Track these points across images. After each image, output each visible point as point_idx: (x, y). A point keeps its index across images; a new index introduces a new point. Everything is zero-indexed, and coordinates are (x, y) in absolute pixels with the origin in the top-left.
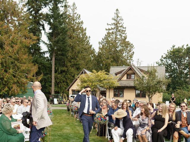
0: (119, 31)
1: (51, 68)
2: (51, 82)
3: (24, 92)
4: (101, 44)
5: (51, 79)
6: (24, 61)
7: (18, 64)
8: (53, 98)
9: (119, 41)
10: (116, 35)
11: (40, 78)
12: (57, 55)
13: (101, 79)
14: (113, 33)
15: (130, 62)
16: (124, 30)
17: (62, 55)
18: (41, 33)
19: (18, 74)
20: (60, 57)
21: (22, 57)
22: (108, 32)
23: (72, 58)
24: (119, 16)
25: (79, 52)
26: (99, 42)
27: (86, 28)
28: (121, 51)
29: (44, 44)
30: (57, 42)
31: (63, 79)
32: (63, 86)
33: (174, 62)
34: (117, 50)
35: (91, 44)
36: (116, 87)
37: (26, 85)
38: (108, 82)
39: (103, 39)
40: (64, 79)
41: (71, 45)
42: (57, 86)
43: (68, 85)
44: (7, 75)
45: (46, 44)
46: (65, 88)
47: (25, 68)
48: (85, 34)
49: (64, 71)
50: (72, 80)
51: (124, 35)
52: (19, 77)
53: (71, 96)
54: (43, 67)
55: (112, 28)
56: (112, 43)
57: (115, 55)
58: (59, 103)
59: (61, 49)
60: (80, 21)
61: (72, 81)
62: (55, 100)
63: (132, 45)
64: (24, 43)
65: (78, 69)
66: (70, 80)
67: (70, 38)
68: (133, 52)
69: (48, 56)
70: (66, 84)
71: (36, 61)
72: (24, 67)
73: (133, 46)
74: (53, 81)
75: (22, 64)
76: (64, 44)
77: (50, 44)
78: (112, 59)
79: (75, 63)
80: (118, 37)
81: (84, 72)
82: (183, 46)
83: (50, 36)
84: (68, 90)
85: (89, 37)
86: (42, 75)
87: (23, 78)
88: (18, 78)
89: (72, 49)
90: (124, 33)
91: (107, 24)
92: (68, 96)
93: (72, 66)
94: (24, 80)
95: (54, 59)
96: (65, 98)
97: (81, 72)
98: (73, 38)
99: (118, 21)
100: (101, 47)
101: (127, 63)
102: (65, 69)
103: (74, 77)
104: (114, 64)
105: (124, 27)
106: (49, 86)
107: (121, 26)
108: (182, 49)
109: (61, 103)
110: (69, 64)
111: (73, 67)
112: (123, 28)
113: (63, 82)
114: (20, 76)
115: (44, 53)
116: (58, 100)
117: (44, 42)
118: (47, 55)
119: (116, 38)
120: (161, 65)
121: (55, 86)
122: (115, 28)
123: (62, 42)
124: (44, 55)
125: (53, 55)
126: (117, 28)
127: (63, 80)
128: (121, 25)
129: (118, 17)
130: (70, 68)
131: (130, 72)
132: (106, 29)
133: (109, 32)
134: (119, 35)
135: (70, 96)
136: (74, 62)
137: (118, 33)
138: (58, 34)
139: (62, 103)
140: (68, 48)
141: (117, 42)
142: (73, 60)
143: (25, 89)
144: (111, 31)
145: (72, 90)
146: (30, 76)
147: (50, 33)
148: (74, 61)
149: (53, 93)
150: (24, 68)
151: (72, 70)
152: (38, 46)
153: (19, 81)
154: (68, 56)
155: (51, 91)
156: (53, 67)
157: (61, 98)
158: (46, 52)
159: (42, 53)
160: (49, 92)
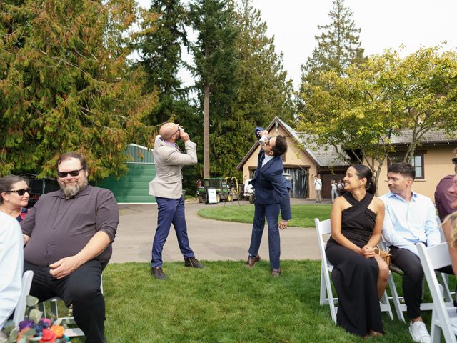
4: (306, 70)
5: (203, 145)
7: (93, 82)
8: (206, 188)
9: (347, 60)
10: (338, 46)
12: (213, 93)
14: (333, 43)
16: (355, 34)
17: (226, 91)
19: (96, 115)
20: (220, 95)
22: (321, 42)
23: (246, 101)
24: (344, 7)
26: (302, 66)
27: (273, 36)
29: (185, 69)
30: (214, 62)
31: (227, 145)
32: (227, 161)
39: (309, 59)
40: (231, 146)
41: (245, 71)
42: (215, 162)
43: (238, 159)
44: (56, 113)
45: (190, 67)
46: (233, 165)
48: (272, 48)
49: (230, 129)
50: (248, 147)
51: (354, 47)
52: (98, 123)
54: (183, 120)
55: (330, 33)
58: (221, 201)
59: (223, 76)
60: (260, 23)
61: (246, 149)
62: (212, 195)
66: (242, 147)
69: (196, 97)
70: (234, 156)
71: (169, 109)
74: (207, 150)
76: (228, 65)
77: (198, 69)
79: (254, 110)
80: (345, 51)
81: (277, 125)
84: (241, 169)
85: (282, 54)
87: (111, 127)
88: (98, 127)
90: (354, 43)
91: (318, 26)
92: (241, 182)
93: (247, 117)
95: (207, 101)
97: (271, 124)
99: (341, 17)
100: (307, 75)
102: (231, 123)
105: (357, 28)
107: (349, 30)
109: (226, 200)
113: (229, 152)
114: (101, 121)
115: (186, 90)
116: (217, 193)
117: (185, 64)
118: (193, 95)
121: (211, 161)
122: (333, 34)
124: (186, 95)
125: (206, 92)
127: (228, 148)
129: (341, 9)
130: (243, 122)
132: (317, 38)
133: (324, 42)
135: (246, 182)
136: (251, 108)
139: (229, 199)
140: (237, 74)
142: (247, 105)
144: (328, 40)
145: (249, 167)
148: (251, 106)
149: (206, 176)
150: (113, 95)
151: (248, 125)
152: (174, 78)
153: (99, 135)
154: (238, 94)
155: (203, 172)
156: (206, 119)
157: (226, 188)
158: (190, 88)
159: (183, 90)
160: (199, 174)
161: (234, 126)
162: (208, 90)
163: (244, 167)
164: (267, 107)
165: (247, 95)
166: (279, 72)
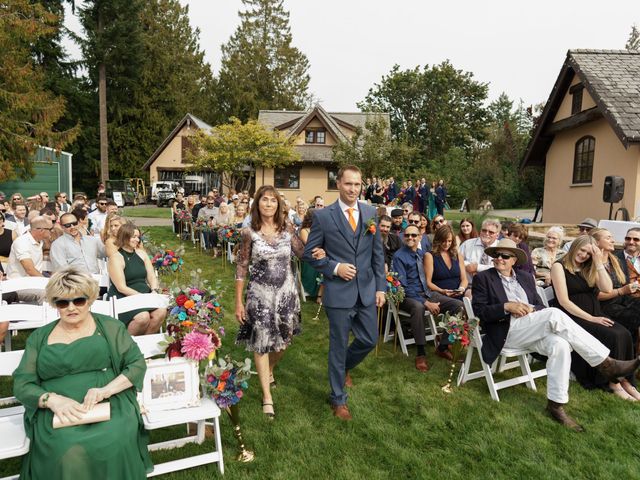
0: (274, 20)
1: (95, 108)
2: (98, 146)
3: (27, 174)
4: (228, 51)
5: (99, 138)
6: (22, 84)
7: (3, 94)
8: (111, 191)
9: (273, 46)
10: (265, 30)
11: (73, 134)
12: (110, 73)
13: (258, 143)
14: (257, 24)
15: (302, 101)
16: (285, 18)
17: (127, 74)
18: (62, 9)
20: (120, 78)
21: (14, 73)
22: (245, 20)
23: (153, 85)
25: (171, 70)
26: (223, 46)
27: (187, 6)
28: (278, 72)
29: (73, 41)
30: (112, 37)
31: (129, 138)
32: (130, 158)
33: (397, 105)
34: (268, 70)
35: (201, 50)
36: (290, 164)
37: (32, 154)
38: (273, 150)
39: (232, 38)
40: (134, 139)
41: (151, 49)
42: (114, 158)
43: (144, 154)
45: (79, 40)
46: (138, 163)
47: (27, 105)
48: (186, 21)
49: (133, 118)
50: (155, 142)
51: (283, 32)
52: (7, 130)
53: (158, 186)
54: (72, 105)
55: (254, 12)
56: (256, 51)
57: (264, 82)
58: (126, 204)
59: (124, 57)
61: (155, 145)
62: (118, 197)
63: (304, 57)
64: (16, 30)
65: (170, 113)
66: (149, 141)
67: (146, 30)
68: (308, 77)
69: (87, 75)
70: (138, 152)
72: (21, 102)
73: (307, 61)
74: (104, 144)
75: (14, 91)
76: (130, 43)
77: (92, 43)
78: (257, 93)
79: (163, 97)
80: (271, 35)
81: (189, 123)
82: (417, 68)
83: (90, 19)
84: (148, 169)
85: (198, 31)
86: (78, 127)
87: (20, 134)
88: (6, 134)
89: (153, 59)
90: (284, 28)
92: (148, 185)
93: (155, 105)
94: (26, 140)
95: (102, 83)
96: (141, 189)
97: (182, 122)
98: (154, 30)
100: (229, 59)
101: (293, 103)
102: (134, 111)
103: (160, 133)
104: (263, 103)
105: (285, 11)
106: (94, 157)
107: (278, 10)
108: (415, 76)
109: (132, 204)
110: (146, 100)
111: (156, 107)
112: (284, 14)
113: (132, 147)
114: (10, 128)
115: (74, 65)
116: (123, 196)
117: (73, 35)
119: (265, 38)
120: (368, 110)
121: (109, 157)
122: (261, 12)
123: (125, 39)
124: (73, 72)
125: (101, 72)
126: (268, 12)
127: (131, 141)
128: (276, 5)
130: (149, 111)
131: (315, 125)
132: (240, 14)
133: (247, 22)
134: (272, 31)
135: (154, 185)
136: (159, 94)
137: (271, 26)
138: (113, 16)
139: (135, 202)
140: (142, 57)
141: (267, 48)
142: (155, 90)
143: (28, 167)
144: (252, 20)
145: (158, 168)
146: (43, 128)
147: (87, 12)
148: (159, 91)
149: (104, 176)
150: (22, 105)
151: (156, 115)
152: (54, 45)
153: (7, 141)
154: (143, 78)
155: (100, 171)
156: (103, 106)
157: (132, 191)
158: (79, 63)
159: (68, 64)
160: (94, 172)
161: (139, 116)
162: (104, 69)
163: (151, 167)
164: (180, 95)
165: (154, 78)
166: (194, 53)
